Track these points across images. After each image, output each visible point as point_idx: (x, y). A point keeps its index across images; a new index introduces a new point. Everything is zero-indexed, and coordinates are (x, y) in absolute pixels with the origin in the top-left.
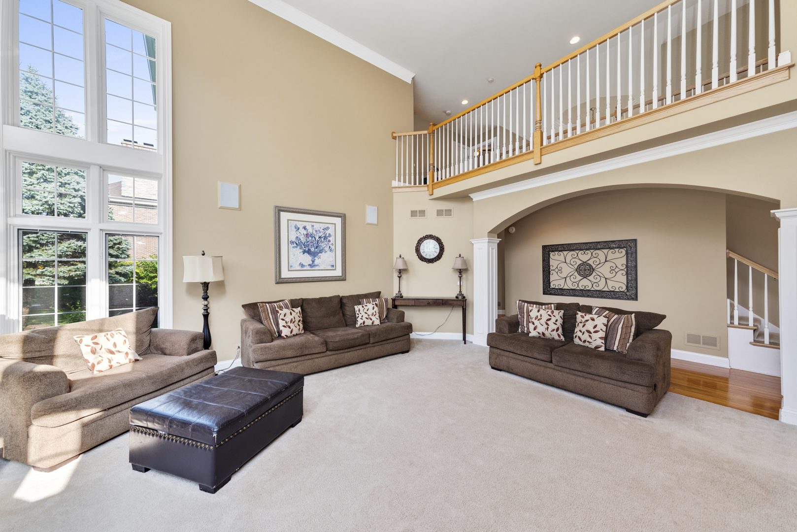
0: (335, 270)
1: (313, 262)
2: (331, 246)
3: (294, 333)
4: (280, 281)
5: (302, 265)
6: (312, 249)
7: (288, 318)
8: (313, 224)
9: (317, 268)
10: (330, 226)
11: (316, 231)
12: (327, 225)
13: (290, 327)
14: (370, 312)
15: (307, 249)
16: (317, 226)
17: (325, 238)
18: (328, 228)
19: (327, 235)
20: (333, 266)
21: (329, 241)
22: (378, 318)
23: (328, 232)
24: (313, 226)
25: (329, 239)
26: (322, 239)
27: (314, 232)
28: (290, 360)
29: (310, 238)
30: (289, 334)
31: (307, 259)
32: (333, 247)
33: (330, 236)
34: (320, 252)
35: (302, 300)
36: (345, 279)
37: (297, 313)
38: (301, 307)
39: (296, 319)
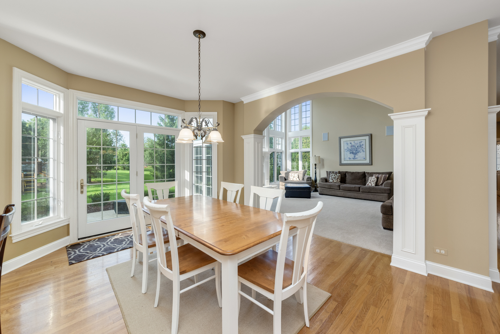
0: (366, 160)
1: (355, 157)
2: (363, 150)
3: (334, 182)
4: (341, 164)
5: (350, 159)
6: (354, 152)
7: (333, 177)
8: (354, 141)
9: (356, 159)
10: (362, 140)
11: (356, 144)
12: (361, 141)
13: (333, 180)
14: (372, 180)
15: (352, 152)
16: (356, 142)
17: (360, 146)
18: (362, 142)
19: (361, 145)
20: (364, 158)
21: (363, 147)
22: (375, 183)
23: (362, 144)
24: (354, 142)
25: (362, 146)
26: (359, 147)
27: (355, 144)
28: (327, 189)
29: (353, 147)
30: (332, 182)
31: (352, 156)
32: (365, 150)
33: (363, 145)
34: (358, 153)
35: (346, 172)
36: (372, 165)
37: (338, 176)
38: (345, 174)
39: (337, 178)
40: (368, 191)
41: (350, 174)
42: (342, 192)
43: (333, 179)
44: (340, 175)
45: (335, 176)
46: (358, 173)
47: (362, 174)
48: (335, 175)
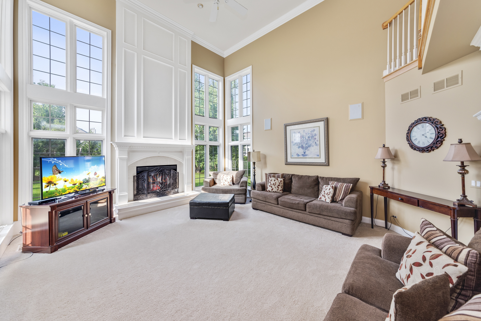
0: (320, 158)
1: (305, 153)
2: (317, 142)
3: (273, 190)
4: (287, 164)
5: (298, 155)
6: (304, 145)
7: (272, 183)
8: (304, 129)
9: (307, 157)
10: (315, 128)
11: (306, 134)
12: (313, 129)
13: (272, 187)
14: (326, 192)
15: (301, 146)
16: (306, 130)
17: (312, 137)
18: (314, 130)
19: (314, 135)
20: (318, 155)
21: (315, 139)
22: (330, 198)
23: (314, 133)
24: (304, 131)
25: (315, 137)
26: (310, 138)
27: (305, 134)
28: (262, 202)
29: (303, 139)
30: (270, 190)
31: (301, 151)
32: (318, 143)
33: (315, 135)
34: (309, 147)
35: (292, 175)
36: (329, 165)
37: (280, 182)
38: (291, 179)
39: (278, 184)
40: (318, 213)
41: (297, 178)
42: (281, 209)
43: (272, 185)
44: (282, 179)
45: (274, 182)
46: (309, 177)
47: (314, 180)
48: (275, 180)
